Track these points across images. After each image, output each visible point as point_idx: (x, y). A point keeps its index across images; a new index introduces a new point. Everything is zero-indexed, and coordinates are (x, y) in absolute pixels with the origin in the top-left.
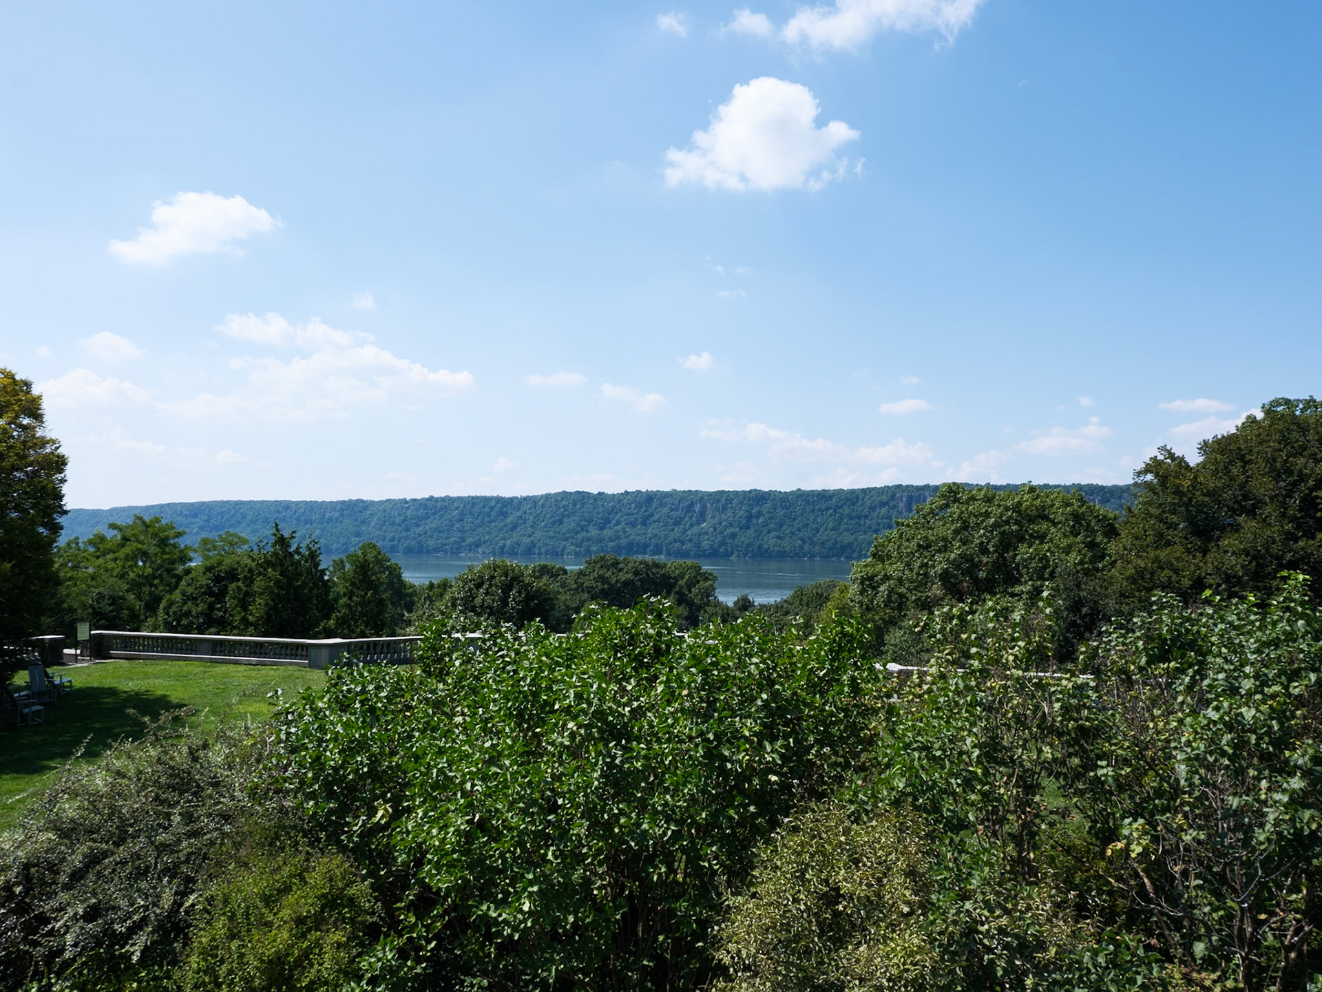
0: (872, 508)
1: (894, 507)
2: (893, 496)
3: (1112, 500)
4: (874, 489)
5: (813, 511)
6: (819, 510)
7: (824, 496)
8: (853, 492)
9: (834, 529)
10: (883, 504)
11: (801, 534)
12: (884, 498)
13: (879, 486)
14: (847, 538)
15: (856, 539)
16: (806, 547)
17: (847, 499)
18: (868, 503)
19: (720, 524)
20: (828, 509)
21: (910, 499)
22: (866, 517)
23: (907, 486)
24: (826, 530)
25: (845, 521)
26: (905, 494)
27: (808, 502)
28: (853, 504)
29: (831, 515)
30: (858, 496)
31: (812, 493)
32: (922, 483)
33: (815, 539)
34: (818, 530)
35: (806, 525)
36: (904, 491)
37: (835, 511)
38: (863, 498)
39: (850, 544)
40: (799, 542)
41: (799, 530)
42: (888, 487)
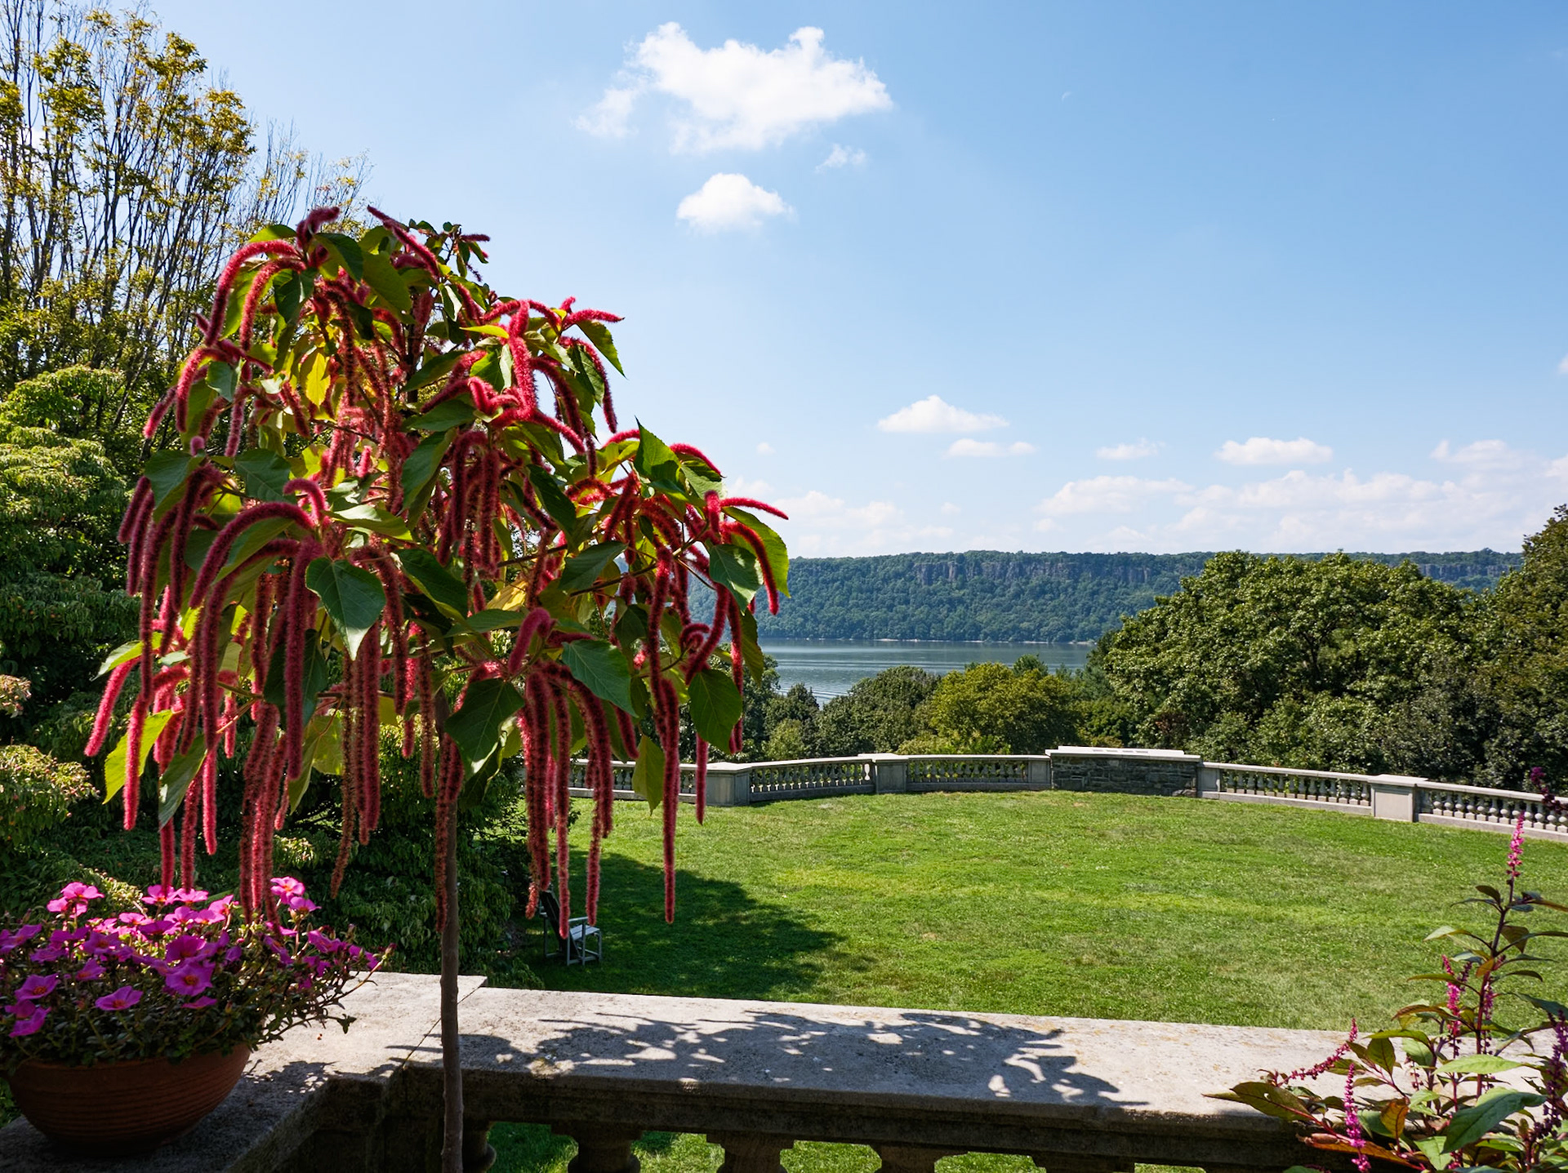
0: (886, 580)
1: (912, 578)
2: (911, 565)
3: (1164, 572)
4: (888, 557)
5: (816, 583)
6: (824, 581)
7: (828, 565)
8: (863, 560)
9: (841, 604)
10: (898, 575)
11: (802, 610)
12: (900, 568)
13: (893, 554)
14: (856, 615)
15: (867, 617)
16: (809, 626)
17: (857, 569)
18: (881, 574)
19: (707, 598)
20: (834, 581)
21: (930, 569)
22: (879, 590)
23: (927, 554)
24: (832, 605)
25: (854, 594)
26: (924, 563)
27: (811, 573)
28: (864, 575)
29: (838, 588)
30: (869, 566)
31: (816, 562)
32: (944, 551)
33: (819, 616)
34: (822, 606)
35: (809, 600)
36: (922, 560)
37: (842, 584)
38: (876, 568)
39: (860, 623)
40: (801, 620)
41: (801, 605)
42: (905, 556)
